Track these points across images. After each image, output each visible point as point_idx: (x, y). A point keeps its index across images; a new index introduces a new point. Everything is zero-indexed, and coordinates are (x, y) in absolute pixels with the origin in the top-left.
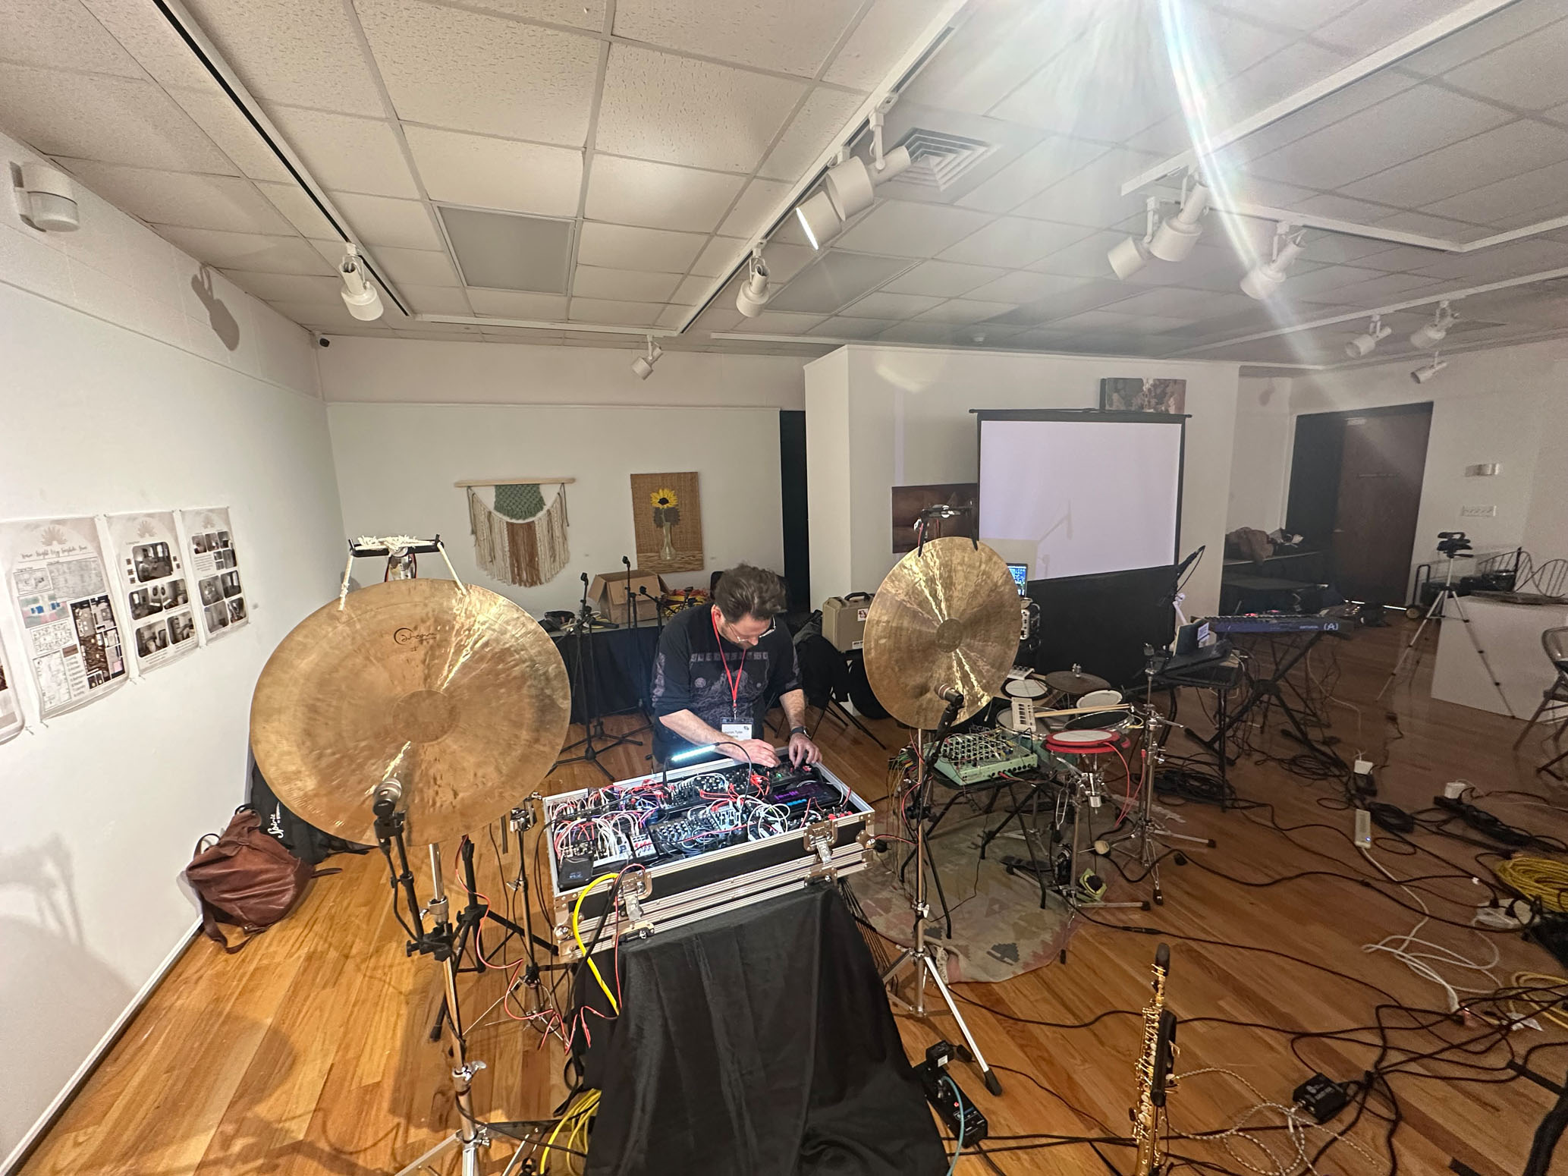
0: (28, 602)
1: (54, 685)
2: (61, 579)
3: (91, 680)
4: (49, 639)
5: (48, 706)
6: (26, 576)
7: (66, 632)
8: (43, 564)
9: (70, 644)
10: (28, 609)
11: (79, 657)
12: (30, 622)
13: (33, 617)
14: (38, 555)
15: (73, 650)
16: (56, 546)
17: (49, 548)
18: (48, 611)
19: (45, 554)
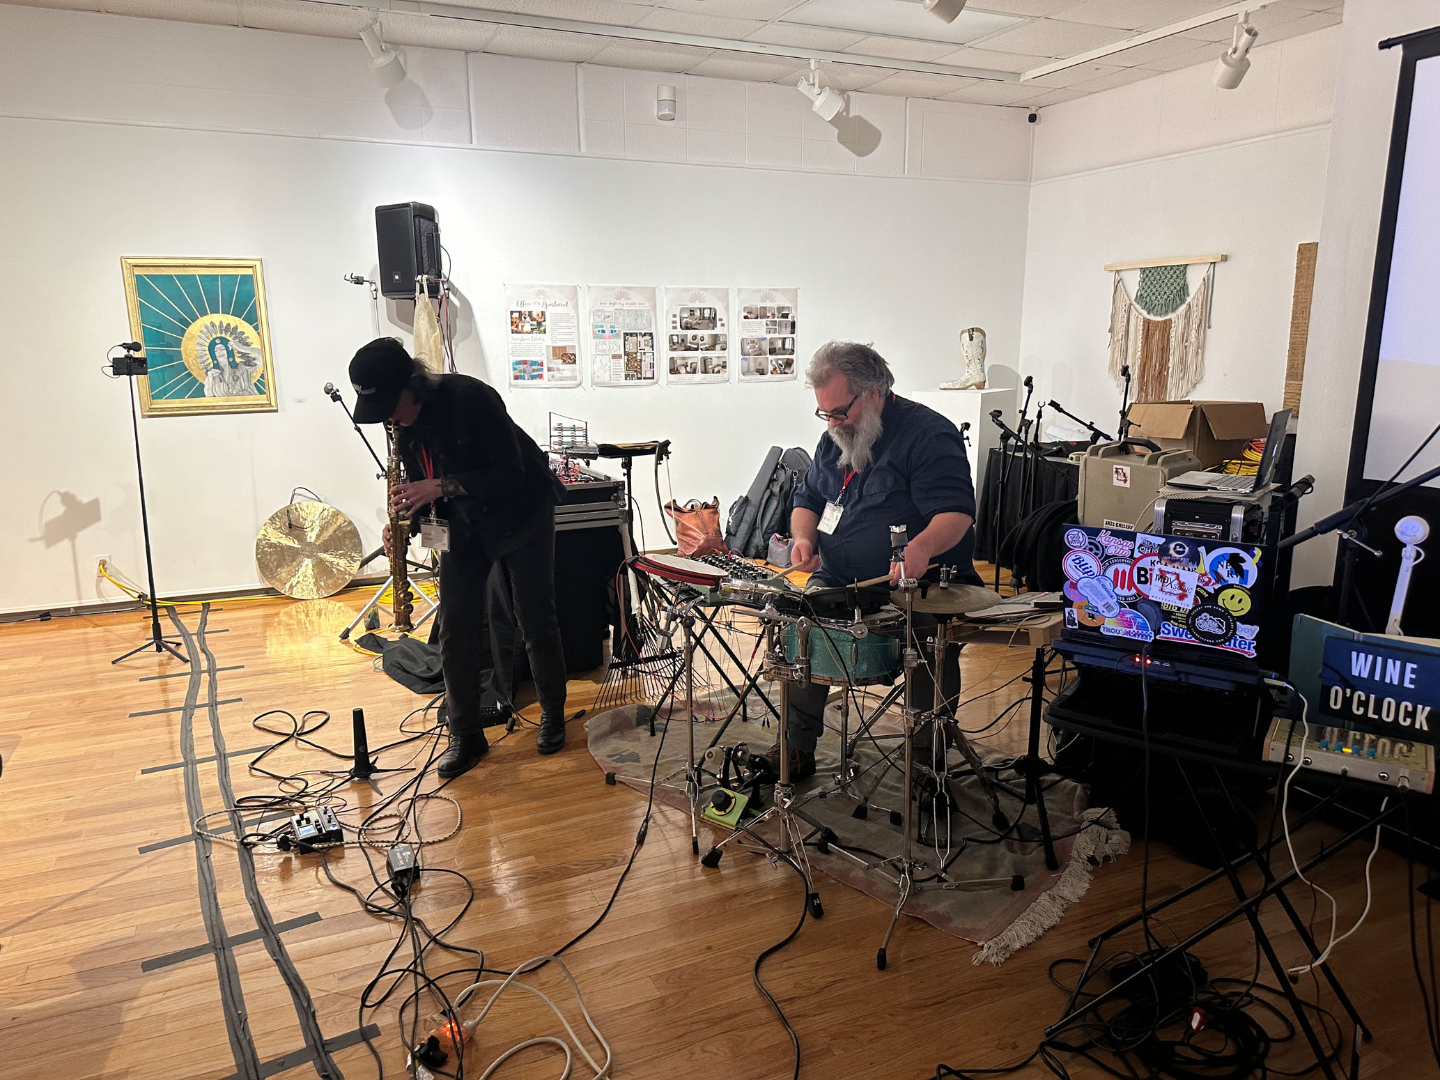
0: (597, 327)
1: (602, 371)
2: (621, 319)
3: (627, 376)
4: (604, 347)
5: (596, 380)
6: (600, 313)
7: (618, 346)
8: (612, 309)
9: (618, 353)
10: (597, 330)
11: (622, 361)
12: (595, 336)
13: (599, 333)
14: (610, 304)
15: (620, 357)
16: (623, 301)
17: (618, 301)
18: (608, 333)
19: (616, 304)
